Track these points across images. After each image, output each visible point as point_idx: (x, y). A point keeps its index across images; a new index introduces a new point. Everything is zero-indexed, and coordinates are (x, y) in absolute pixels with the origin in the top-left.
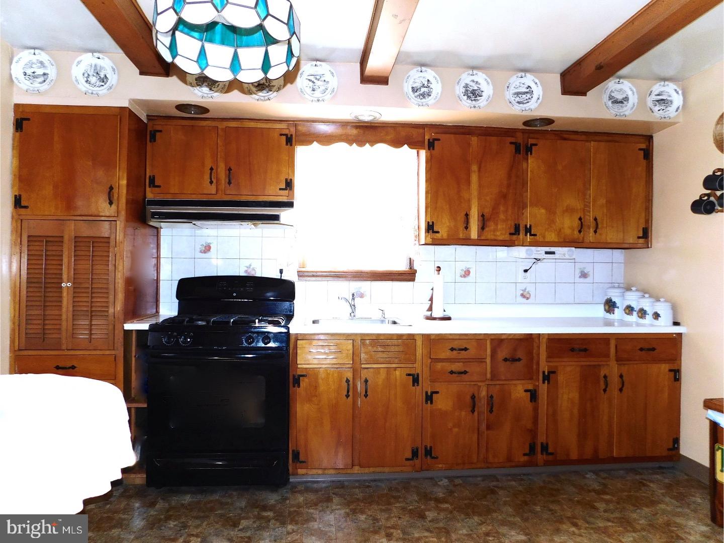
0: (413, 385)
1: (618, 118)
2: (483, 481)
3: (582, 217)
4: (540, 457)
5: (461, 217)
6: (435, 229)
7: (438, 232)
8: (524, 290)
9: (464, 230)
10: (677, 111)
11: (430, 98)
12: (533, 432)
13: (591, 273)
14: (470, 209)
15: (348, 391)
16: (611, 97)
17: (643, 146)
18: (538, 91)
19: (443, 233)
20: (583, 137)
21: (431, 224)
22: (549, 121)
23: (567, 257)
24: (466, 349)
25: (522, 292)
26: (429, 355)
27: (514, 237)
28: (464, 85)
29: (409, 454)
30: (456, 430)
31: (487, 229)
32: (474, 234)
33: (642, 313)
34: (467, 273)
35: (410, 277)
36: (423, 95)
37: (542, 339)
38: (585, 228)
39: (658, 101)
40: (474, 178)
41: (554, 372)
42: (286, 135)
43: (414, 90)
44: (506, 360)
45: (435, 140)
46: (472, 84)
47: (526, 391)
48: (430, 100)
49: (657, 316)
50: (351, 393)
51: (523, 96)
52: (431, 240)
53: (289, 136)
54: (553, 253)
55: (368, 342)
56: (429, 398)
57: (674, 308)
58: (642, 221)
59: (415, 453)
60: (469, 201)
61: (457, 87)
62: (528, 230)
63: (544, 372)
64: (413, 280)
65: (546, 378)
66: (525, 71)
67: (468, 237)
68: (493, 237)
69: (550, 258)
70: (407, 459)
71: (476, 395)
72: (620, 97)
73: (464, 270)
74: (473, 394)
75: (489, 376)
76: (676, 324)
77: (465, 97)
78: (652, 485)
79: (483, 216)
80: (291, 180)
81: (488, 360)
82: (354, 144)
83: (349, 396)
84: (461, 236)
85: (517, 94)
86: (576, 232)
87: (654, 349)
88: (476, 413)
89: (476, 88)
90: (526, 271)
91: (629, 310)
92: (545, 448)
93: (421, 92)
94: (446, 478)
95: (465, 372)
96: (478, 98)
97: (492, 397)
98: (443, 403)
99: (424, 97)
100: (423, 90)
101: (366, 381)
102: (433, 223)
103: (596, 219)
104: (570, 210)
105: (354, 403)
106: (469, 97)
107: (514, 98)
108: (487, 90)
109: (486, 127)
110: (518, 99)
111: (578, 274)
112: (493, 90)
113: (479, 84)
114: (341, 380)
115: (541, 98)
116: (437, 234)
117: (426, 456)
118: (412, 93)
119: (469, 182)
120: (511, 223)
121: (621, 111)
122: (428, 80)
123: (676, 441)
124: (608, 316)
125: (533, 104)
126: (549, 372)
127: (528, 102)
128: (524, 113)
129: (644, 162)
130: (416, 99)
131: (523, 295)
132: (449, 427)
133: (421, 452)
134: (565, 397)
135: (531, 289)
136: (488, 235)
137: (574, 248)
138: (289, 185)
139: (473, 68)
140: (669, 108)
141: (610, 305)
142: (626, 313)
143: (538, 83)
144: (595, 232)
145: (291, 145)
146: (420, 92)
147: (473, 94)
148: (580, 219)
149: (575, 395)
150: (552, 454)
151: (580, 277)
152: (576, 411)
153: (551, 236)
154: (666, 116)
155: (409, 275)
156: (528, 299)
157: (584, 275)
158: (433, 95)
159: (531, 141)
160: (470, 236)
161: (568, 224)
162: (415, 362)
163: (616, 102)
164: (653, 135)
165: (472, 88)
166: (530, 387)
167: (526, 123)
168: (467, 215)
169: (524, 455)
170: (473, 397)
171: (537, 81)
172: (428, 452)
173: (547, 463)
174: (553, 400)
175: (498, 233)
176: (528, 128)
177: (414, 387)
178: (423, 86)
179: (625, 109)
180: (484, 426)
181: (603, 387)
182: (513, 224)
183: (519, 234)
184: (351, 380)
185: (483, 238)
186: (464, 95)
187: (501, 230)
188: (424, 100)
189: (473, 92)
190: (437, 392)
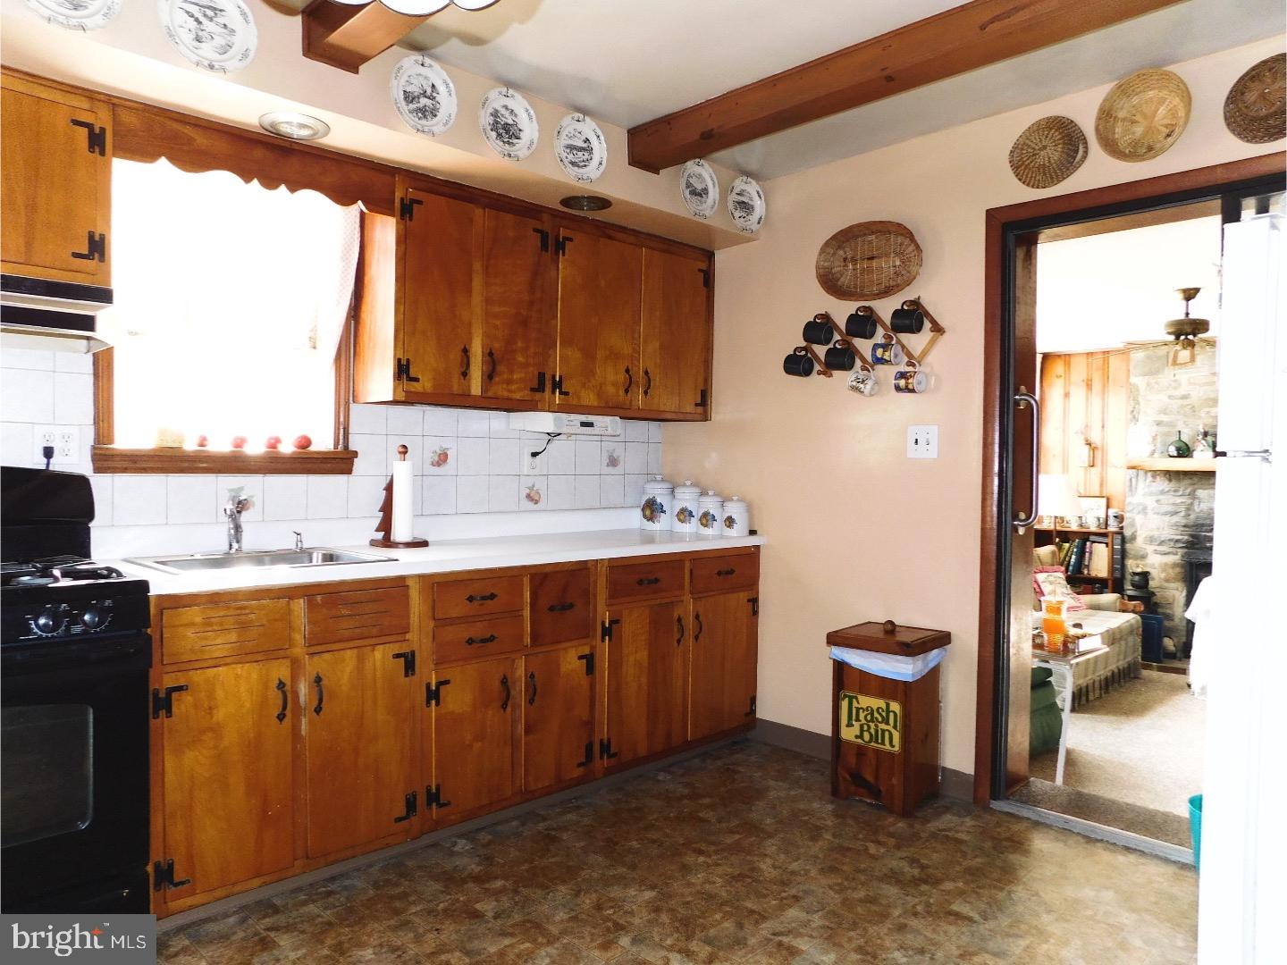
0: (406, 675)
1: (697, 219)
2: (523, 824)
3: (630, 368)
4: (600, 763)
5: (455, 355)
6: (413, 373)
7: (416, 380)
8: (531, 488)
9: (460, 379)
10: (759, 223)
11: (435, 120)
12: (590, 724)
13: (621, 459)
14: (470, 340)
15: (285, 707)
16: (689, 185)
17: (704, 266)
18: (600, 150)
19: (425, 384)
20: (632, 239)
21: (403, 362)
22: (602, 203)
23: (610, 431)
24: (492, 596)
25: (528, 491)
26: (430, 614)
27: (538, 396)
28: (490, 110)
29: (400, 809)
30: (477, 746)
31: (497, 379)
32: (476, 388)
33: (707, 519)
34: (442, 459)
35: (343, 466)
36: (424, 113)
37: (601, 567)
38: (633, 388)
39: (738, 203)
40: (477, 283)
41: (617, 622)
42: (89, 126)
43: (409, 98)
44: (552, 609)
45: (414, 201)
46: (503, 111)
47: (581, 658)
48: (436, 124)
49: (730, 522)
50: (288, 712)
51: (579, 153)
52: (404, 394)
53: (97, 131)
54: (590, 425)
55: (319, 598)
56: (433, 695)
57: (750, 509)
58: (701, 380)
59: (411, 805)
60: (470, 324)
61: (482, 112)
62: (557, 385)
63: (603, 623)
64: (349, 471)
65: (607, 632)
66: (585, 112)
67: (467, 393)
68: (506, 394)
69: (587, 433)
70: (399, 820)
71: (509, 677)
72: (699, 187)
73: (439, 452)
74: (504, 676)
75: (528, 640)
76: (753, 533)
77: (494, 134)
78: (740, 769)
79: (491, 354)
80: (102, 238)
81: (527, 613)
82: (255, 182)
83: (284, 715)
84: (456, 389)
85: (571, 148)
86: (622, 392)
87: (731, 572)
88: (509, 709)
89: (510, 122)
90: (534, 455)
91: (684, 515)
92: (605, 747)
93: (421, 105)
94: (461, 836)
95: (492, 639)
96: (515, 141)
97: (532, 676)
98: (458, 699)
99: (425, 117)
100: (424, 101)
101: (318, 680)
102: (408, 360)
103: (646, 373)
104: (614, 356)
105: (295, 728)
106: (499, 135)
107: (566, 154)
108: (529, 130)
109: (499, 194)
110: (571, 157)
111: (605, 460)
112: (539, 131)
113: (516, 116)
114: (266, 686)
115: (604, 163)
116: (415, 384)
117: (429, 804)
118: (404, 103)
119: (469, 291)
120: (533, 371)
121: (700, 208)
122: (433, 86)
123: (753, 700)
124: (649, 526)
125: (592, 171)
126: (611, 622)
127: (585, 166)
128: (580, 184)
129: (704, 291)
130: (411, 115)
131: (529, 497)
132: (467, 742)
133: (421, 800)
134: (632, 658)
135: (540, 485)
136: (499, 390)
137: (618, 418)
138: (97, 247)
139: (509, 84)
140: (750, 217)
141: (652, 509)
142: (679, 520)
143: (602, 138)
144: (646, 393)
145: (102, 153)
146: (418, 105)
147: (507, 132)
148: (627, 371)
149: (643, 655)
150: (615, 755)
151: (608, 465)
152: (644, 680)
153: (589, 398)
154: (748, 228)
155: (340, 462)
156: (536, 502)
157: (613, 462)
158: (442, 115)
159: (563, 233)
160: (469, 390)
161: (611, 376)
162: (406, 630)
163: (694, 193)
164: (715, 252)
165: (504, 119)
166: (587, 651)
167: (567, 202)
168: (465, 351)
169: (580, 765)
170: (504, 681)
171: (600, 133)
172: (433, 797)
173: (608, 772)
174: (616, 665)
175: (514, 387)
176: (566, 210)
177: (407, 679)
178: (424, 94)
179: (705, 206)
180: (521, 728)
181: (677, 636)
182: (536, 373)
183: (543, 391)
184: (288, 683)
185: (490, 394)
186: (492, 130)
187: (517, 381)
188: (424, 122)
189: (507, 127)
190: (447, 682)
